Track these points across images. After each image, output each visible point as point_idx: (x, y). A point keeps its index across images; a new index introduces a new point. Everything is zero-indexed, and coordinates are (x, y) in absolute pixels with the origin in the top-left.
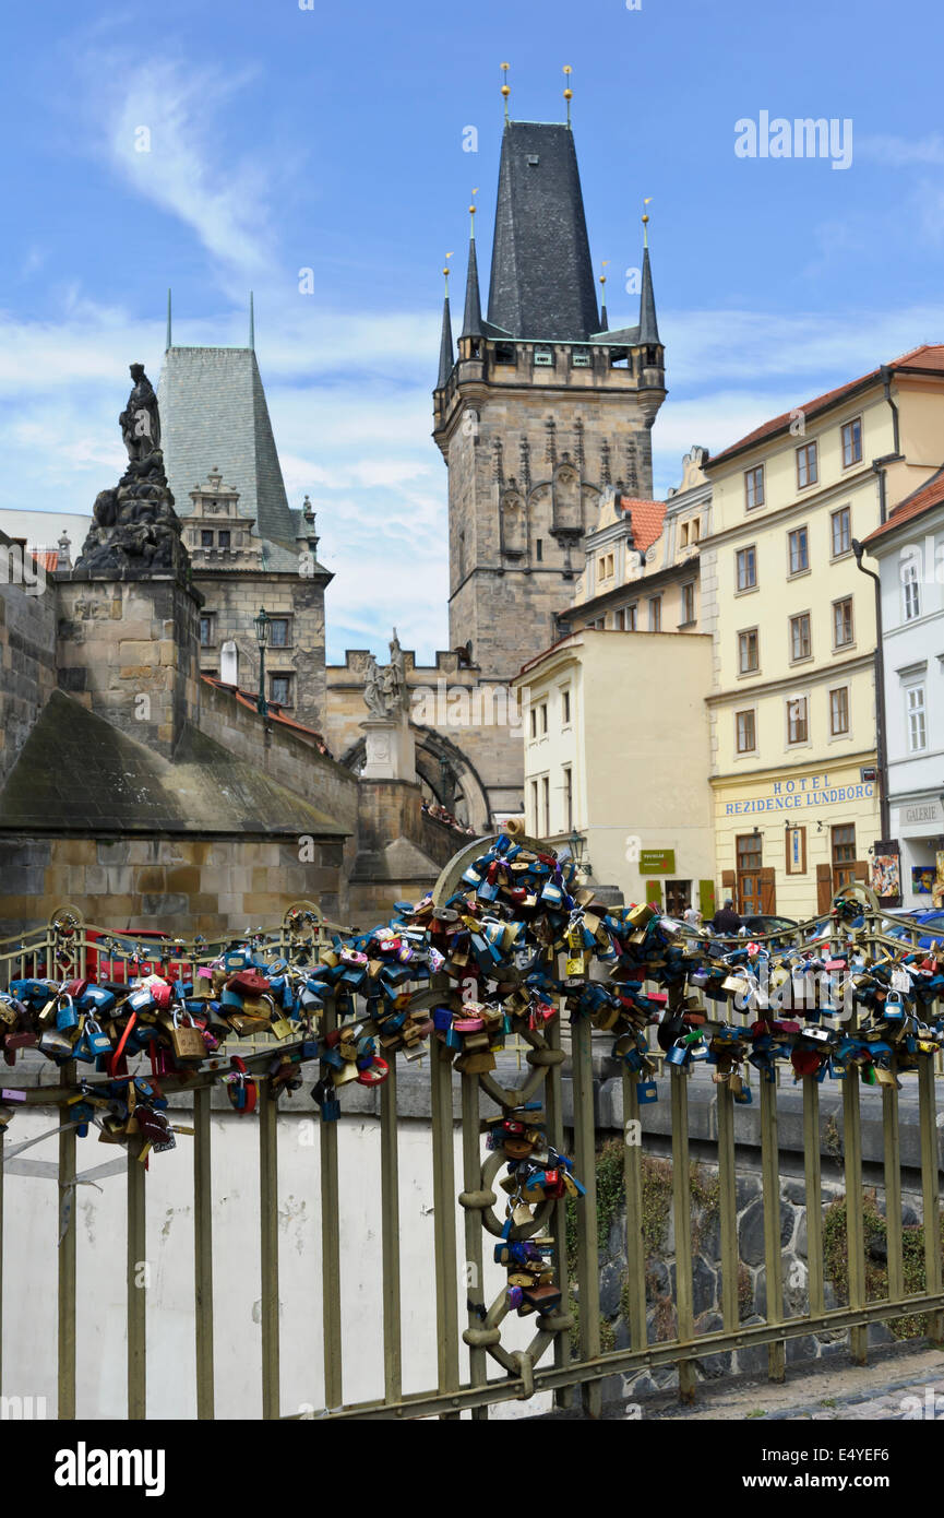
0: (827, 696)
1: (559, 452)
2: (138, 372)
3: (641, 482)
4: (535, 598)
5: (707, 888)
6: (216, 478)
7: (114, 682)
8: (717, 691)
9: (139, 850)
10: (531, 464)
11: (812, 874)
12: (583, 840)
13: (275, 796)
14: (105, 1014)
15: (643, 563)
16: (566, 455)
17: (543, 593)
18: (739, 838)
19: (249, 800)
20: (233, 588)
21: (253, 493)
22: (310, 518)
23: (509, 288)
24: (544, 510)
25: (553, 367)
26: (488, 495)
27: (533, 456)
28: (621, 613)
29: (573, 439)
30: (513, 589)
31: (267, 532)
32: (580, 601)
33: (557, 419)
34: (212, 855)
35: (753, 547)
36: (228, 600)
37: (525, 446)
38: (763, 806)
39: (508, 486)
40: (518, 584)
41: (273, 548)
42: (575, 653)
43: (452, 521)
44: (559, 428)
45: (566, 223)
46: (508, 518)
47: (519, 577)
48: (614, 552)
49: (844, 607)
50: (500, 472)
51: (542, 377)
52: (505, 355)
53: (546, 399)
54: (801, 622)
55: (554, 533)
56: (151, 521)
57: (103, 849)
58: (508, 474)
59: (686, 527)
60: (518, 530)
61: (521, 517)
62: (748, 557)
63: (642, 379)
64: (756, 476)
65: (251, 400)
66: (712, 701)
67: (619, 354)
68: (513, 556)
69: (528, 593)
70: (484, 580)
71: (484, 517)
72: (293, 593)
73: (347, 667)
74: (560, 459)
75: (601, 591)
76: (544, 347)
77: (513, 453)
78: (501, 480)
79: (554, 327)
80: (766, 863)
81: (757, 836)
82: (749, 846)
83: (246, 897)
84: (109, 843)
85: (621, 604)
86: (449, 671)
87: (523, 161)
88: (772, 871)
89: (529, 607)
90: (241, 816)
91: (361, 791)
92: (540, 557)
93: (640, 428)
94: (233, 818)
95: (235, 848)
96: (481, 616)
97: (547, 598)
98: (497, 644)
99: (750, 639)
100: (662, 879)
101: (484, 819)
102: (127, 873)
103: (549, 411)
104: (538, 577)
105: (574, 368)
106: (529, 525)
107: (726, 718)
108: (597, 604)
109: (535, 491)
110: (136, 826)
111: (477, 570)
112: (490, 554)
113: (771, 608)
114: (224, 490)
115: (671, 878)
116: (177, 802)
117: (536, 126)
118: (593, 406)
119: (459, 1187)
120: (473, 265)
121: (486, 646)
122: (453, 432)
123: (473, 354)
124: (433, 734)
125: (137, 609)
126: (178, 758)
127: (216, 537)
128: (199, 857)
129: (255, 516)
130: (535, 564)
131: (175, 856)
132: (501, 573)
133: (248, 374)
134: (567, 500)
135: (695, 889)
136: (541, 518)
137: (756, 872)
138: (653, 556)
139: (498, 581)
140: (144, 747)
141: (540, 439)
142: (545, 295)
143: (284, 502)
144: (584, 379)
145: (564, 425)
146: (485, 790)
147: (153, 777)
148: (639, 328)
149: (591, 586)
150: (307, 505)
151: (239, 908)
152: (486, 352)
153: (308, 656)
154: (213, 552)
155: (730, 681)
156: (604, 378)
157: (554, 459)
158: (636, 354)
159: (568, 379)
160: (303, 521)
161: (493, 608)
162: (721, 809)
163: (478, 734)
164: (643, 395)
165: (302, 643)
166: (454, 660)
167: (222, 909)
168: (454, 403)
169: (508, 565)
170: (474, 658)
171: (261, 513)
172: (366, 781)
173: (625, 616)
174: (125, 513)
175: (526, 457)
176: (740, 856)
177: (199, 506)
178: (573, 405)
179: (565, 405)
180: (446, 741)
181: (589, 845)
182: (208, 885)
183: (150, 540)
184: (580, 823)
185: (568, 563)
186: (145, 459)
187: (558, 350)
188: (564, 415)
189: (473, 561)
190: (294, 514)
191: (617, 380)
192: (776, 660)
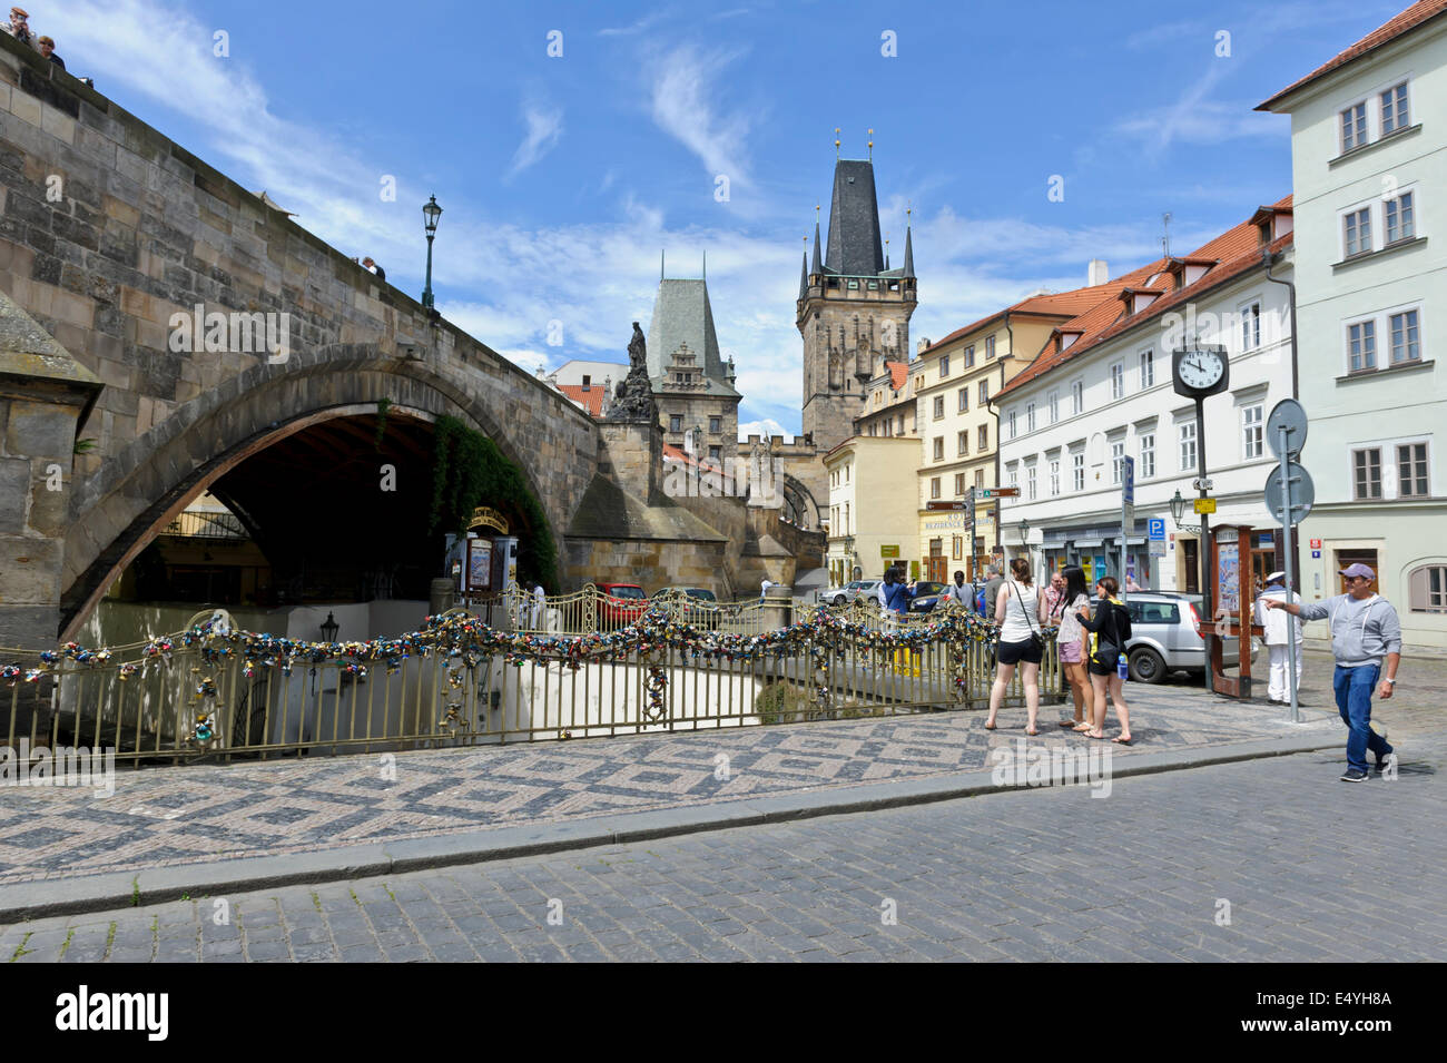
0: (974, 473)
1: (860, 334)
2: (636, 326)
3: (903, 350)
4: (846, 410)
5: (915, 564)
6: (684, 347)
7: (623, 469)
8: (923, 467)
9: (631, 547)
10: (846, 341)
11: (965, 560)
12: (853, 540)
13: (694, 522)
14: (567, 644)
15: (896, 396)
16: (864, 336)
17: (849, 407)
18: (932, 541)
19: (682, 524)
20: (691, 402)
21: (703, 355)
22: (732, 367)
23: (837, 248)
24: (852, 364)
25: (858, 289)
26: (823, 356)
27: (846, 336)
28: (885, 422)
29: (868, 327)
30: (835, 405)
31: (710, 373)
32: (865, 414)
33: (859, 317)
34: (664, 550)
35: (942, 397)
36: (689, 409)
37: (843, 331)
38: (943, 525)
39: (833, 351)
40: (837, 402)
41: (712, 382)
42: (851, 448)
43: (805, 368)
44: (861, 321)
45: (867, 213)
46: (833, 368)
47: (838, 399)
48: (883, 390)
49: (983, 429)
50: (829, 344)
51: (852, 295)
52: (833, 283)
53: (854, 307)
54: (964, 436)
55: (856, 376)
56: (640, 396)
57: (616, 546)
58: (833, 345)
59: (918, 379)
60: (838, 374)
61: (840, 368)
62: (940, 402)
63: (905, 295)
64: (945, 362)
65: (703, 306)
66: (921, 472)
67: (895, 282)
68: (835, 388)
69: (842, 407)
70: (820, 400)
71: (820, 367)
72: (723, 406)
73: (749, 443)
74: (860, 338)
75: (876, 410)
76: (853, 279)
77: (836, 335)
78: (830, 348)
79: (860, 268)
80: (944, 554)
81: (939, 540)
82: (936, 545)
83: (680, 568)
84: (618, 543)
85: (886, 417)
86: (800, 446)
87: (846, 181)
88: (946, 558)
89: (843, 414)
90: (678, 532)
91: (747, 511)
92: (849, 388)
93: (903, 321)
94: (674, 532)
95: (675, 546)
96: (817, 418)
97: (852, 410)
98: (825, 433)
99: (939, 442)
100: (893, 560)
101: (816, 522)
102: (626, 557)
103: (855, 313)
104: (847, 399)
105: (868, 290)
106: (844, 371)
107: (927, 481)
108: (873, 416)
109: (847, 355)
110: (632, 536)
111: (816, 395)
112: (823, 386)
113: (950, 427)
114: (688, 353)
115: (897, 559)
116: (649, 524)
117: (853, 162)
118: (879, 310)
119: (642, 681)
120: (818, 237)
121: (819, 434)
122: (806, 323)
123: (816, 283)
124: (792, 478)
125: (633, 437)
126: (651, 504)
127: (684, 377)
128: (658, 551)
129: (704, 366)
130: (846, 392)
131: (647, 550)
132: (828, 396)
133: (701, 293)
134: (864, 359)
135: (909, 565)
136: (850, 368)
137: (939, 558)
138: (902, 394)
139: (827, 401)
140: (635, 499)
141: (851, 327)
142: (855, 252)
143: (719, 358)
144: (875, 296)
145: (863, 319)
146: (817, 507)
147: (639, 513)
148: (904, 270)
149: (871, 407)
150: (730, 360)
151: (677, 573)
152: (823, 282)
153: (730, 437)
154: (682, 385)
155: (929, 463)
156: (885, 295)
157: (858, 338)
158: (902, 282)
159: (866, 296)
160: (728, 368)
161: (824, 414)
162: (923, 526)
163: (815, 479)
164: (905, 305)
165: (726, 431)
166: (803, 441)
167: (668, 574)
168: (807, 308)
169: (832, 393)
170: (814, 440)
171: (706, 365)
172: (750, 507)
173: (887, 423)
174: (629, 392)
175: (843, 337)
176: (932, 550)
177: (675, 362)
178: (868, 309)
179: (864, 309)
180: (798, 482)
181: (857, 542)
182: (662, 563)
183: (640, 404)
184: (853, 531)
185: (863, 392)
186: (639, 366)
187: (861, 281)
188: (863, 315)
189: (814, 390)
190: (725, 364)
191: (891, 297)
192: (951, 454)
